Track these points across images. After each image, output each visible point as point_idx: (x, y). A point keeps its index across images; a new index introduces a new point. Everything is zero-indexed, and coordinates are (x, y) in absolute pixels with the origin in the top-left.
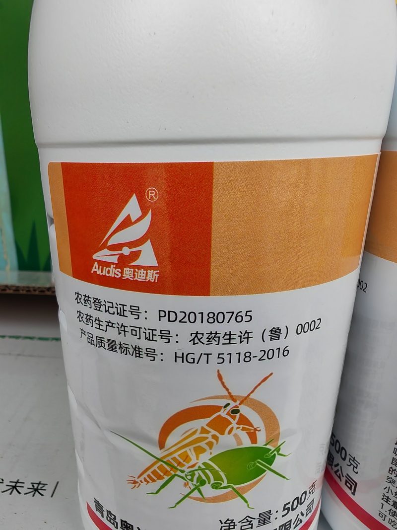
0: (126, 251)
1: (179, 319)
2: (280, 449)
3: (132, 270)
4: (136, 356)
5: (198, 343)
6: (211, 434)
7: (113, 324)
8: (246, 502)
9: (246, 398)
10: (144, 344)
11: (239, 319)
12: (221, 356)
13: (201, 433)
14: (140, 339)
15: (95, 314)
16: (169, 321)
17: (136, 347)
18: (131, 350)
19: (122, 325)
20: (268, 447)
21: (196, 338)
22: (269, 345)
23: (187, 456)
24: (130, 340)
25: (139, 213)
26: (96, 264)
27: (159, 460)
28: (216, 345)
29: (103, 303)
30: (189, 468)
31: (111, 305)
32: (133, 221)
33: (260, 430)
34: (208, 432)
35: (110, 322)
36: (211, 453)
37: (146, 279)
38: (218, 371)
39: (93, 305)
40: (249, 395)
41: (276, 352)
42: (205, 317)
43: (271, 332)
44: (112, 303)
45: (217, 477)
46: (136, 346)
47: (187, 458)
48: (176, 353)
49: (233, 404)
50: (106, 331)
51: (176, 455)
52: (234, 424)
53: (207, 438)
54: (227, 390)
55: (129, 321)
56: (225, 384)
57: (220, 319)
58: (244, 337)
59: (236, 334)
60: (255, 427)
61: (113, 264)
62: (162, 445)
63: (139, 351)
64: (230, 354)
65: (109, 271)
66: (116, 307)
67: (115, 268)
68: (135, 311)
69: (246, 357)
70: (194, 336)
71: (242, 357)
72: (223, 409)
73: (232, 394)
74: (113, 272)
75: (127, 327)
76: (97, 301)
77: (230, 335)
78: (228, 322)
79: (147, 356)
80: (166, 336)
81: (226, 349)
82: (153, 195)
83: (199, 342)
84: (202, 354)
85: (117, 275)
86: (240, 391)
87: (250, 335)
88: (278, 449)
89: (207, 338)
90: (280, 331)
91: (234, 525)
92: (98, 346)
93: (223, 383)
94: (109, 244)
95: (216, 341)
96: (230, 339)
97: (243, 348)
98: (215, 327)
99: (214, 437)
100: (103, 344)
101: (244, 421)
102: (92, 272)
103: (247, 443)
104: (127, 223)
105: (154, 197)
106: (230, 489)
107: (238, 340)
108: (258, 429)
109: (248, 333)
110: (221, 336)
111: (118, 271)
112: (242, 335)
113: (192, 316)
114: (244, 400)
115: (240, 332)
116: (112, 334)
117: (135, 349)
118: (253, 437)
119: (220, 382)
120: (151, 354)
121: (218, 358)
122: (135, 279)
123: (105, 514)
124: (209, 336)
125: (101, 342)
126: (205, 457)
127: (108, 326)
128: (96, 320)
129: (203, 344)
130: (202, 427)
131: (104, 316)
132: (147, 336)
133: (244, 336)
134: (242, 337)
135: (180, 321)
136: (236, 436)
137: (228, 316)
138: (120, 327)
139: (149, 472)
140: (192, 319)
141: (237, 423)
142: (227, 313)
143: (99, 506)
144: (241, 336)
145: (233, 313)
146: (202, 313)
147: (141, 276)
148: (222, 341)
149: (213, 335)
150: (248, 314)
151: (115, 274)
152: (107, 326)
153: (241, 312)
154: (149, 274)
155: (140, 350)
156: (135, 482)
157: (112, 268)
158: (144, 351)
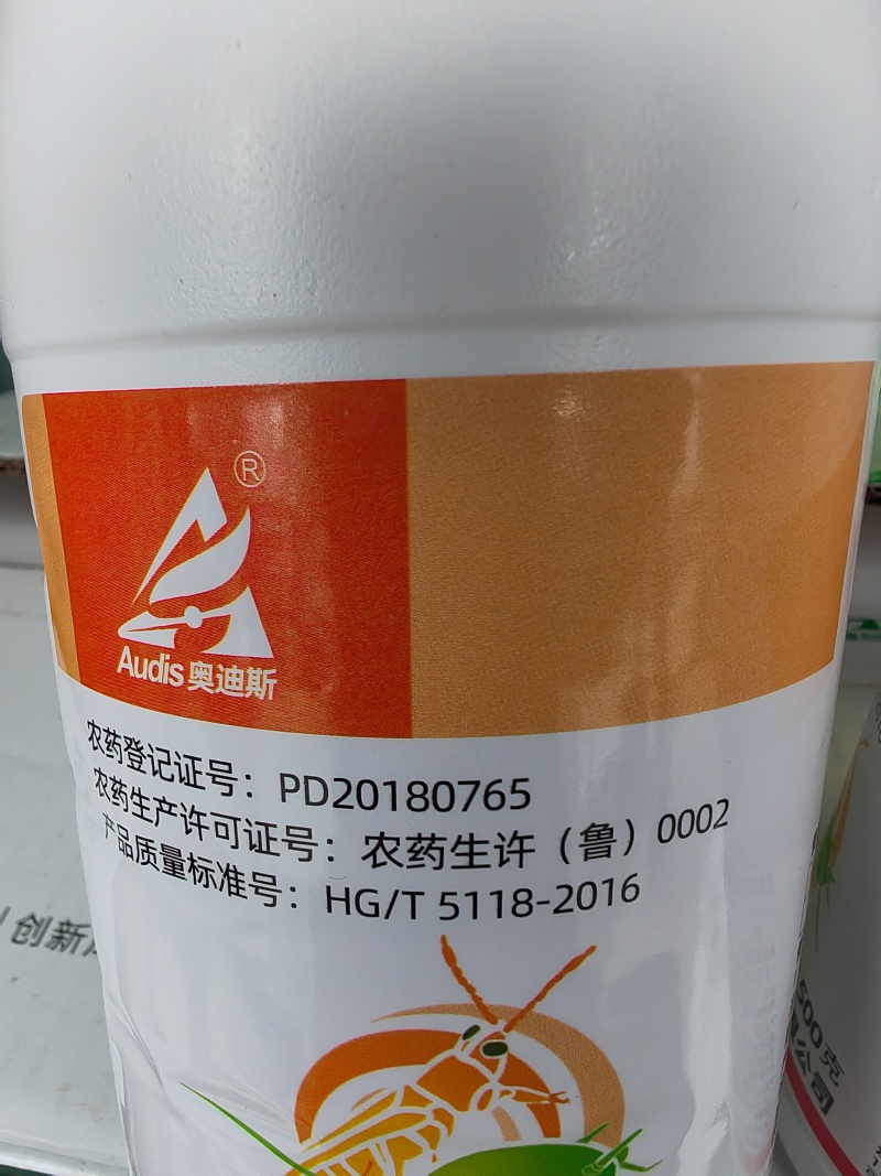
0: (193, 618)
1: (332, 799)
2: (627, 1150)
3: (211, 667)
4: (230, 893)
5: (384, 863)
6: (431, 1107)
7: (171, 805)
9: (523, 1013)
10: (246, 861)
11: (494, 800)
12: (448, 899)
13: (405, 1102)
14: (236, 847)
15: (131, 779)
16: (308, 803)
17: (228, 870)
18: (218, 876)
19: (193, 812)
20: (592, 1145)
21: (380, 851)
22: (581, 870)
23: (372, 1163)
24: (214, 850)
25: (221, 519)
26: (126, 651)
27: (299, 1168)
28: (435, 868)
29: (146, 751)
31: (164, 757)
32: (206, 539)
33: (567, 1101)
34: (424, 1102)
35: (164, 802)
36: (434, 1159)
37: (245, 692)
38: (444, 939)
39: (125, 754)
40: (531, 1005)
41: (603, 890)
42: (402, 795)
43: (587, 836)
44: (167, 752)
46: (228, 865)
47: (370, 1168)
48: (328, 888)
49: (487, 1029)
50: (156, 825)
51: (341, 1159)
52: (493, 1081)
53: (421, 1117)
54: (470, 989)
55: (209, 799)
56: (464, 975)
57: (443, 801)
58: (512, 849)
59: (487, 842)
60: (552, 1091)
61: (166, 650)
62: (303, 1130)
63: (237, 880)
64: (474, 895)
65: (155, 671)
66: (176, 763)
67: (171, 662)
68: (222, 774)
69: (518, 903)
70: (374, 843)
71: (508, 902)
72: (461, 1042)
73: (485, 1002)
74: (165, 672)
75: (205, 815)
76: (133, 746)
77: (472, 842)
78: (465, 809)
79: (257, 892)
80: (300, 840)
81: (461, 881)
82: (251, 470)
83: (389, 861)
84: (396, 892)
85: (176, 680)
86: (506, 992)
87: (527, 844)
88: (621, 1152)
89: (409, 851)
90: (611, 835)
92: (141, 860)
93: (457, 973)
94: (152, 601)
95: (434, 859)
96: (471, 854)
97: (509, 878)
98: (429, 822)
99: (440, 1115)
100: (152, 857)
101: (520, 1074)
102: (119, 671)
103: (530, 1133)
104: (192, 543)
105: (255, 474)
107: (493, 857)
108: (560, 1097)
109: (522, 839)
110: (447, 845)
111: (177, 670)
112: (506, 844)
113: (367, 790)
114: (520, 1018)
115: (500, 835)
116: (170, 832)
117: (226, 874)
118: (548, 1118)
119: (449, 969)
120: (266, 886)
121: (442, 903)
122: (217, 691)
124: (415, 845)
125: (147, 852)
126: (420, 1169)
127: (161, 809)
128: (133, 793)
129: (400, 865)
130: (407, 1089)
131: (152, 787)
132: (255, 841)
133: (509, 846)
134: (506, 849)
135: (336, 805)
137: (462, 793)
138: (188, 814)
140: (368, 799)
141: (502, 1081)
142: (460, 783)
144: (501, 847)
145: (477, 783)
146: (393, 784)
147: (232, 683)
148: (450, 859)
149: (425, 844)
150: (519, 786)
151: (170, 676)
152: (158, 809)
153: (500, 781)
154: (251, 677)
155: (240, 877)
157: (162, 662)
158: (248, 879)
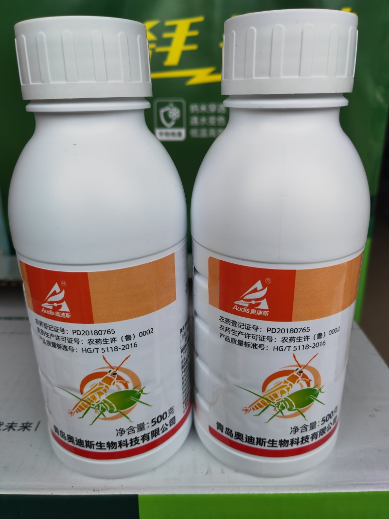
0: (56, 305)
1: (82, 333)
3: (59, 313)
4: (65, 350)
5: (92, 344)
7: (53, 335)
8: (128, 418)
9: (119, 367)
10: (68, 345)
11: (109, 333)
12: (103, 349)
13: (100, 385)
14: (66, 342)
15: (45, 330)
16: (78, 334)
18: (63, 347)
19: (57, 336)
20: (135, 390)
21: (91, 342)
22: (126, 343)
23: (95, 397)
24: (62, 343)
25: (59, 290)
26: (43, 308)
27: (82, 400)
29: (48, 326)
30: (96, 403)
31: (51, 327)
32: (57, 293)
34: (103, 385)
36: (106, 395)
37: (65, 317)
38: (103, 356)
39: (44, 326)
40: (120, 366)
41: (130, 346)
42: (93, 333)
43: (126, 337)
45: (111, 407)
46: (64, 345)
47: (94, 398)
48: (82, 348)
49: (113, 371)
50: (51, 338)
51: (89, 397)
52: (115, 380)
53: (103, 387)
54: (109, 364)
55: (60, 334)
57: (100, 333)
59: (109, 339)
60: (126, 381)
62: (82, 392)
63: (66, 348)
64: (108, 348)
66: (54, 328)
68: (62, 330)
69: (115, 349)
70: (89, 341)
71: (113, 349)
72: (108, 373)
73: (112, 366)
74: (51, 313)
75: (60, 337)
76: (45, 324)
77: (106, 339)
78: (104, 334)
81: (105, 346)
82: (64, 283)
84: (94, 348)
86: (115, 364)
87: (116, 339)
88: (142, 391)
89: (96, 342)
90: (130, 337)
91: (124, 432)
92: (48, 345)
93: (106, 361)
94: (48, 301)
95: (100, 343)
96: (106, 341)
97: (113, 345)
98: (98, 337)
99: (106, 386)
100: (50, 344)
101: (119, 378)
102: (42, 312)
103: (123, 388)
104: (55, 293)
106: (118, 413)
107: (110, 342)
108: (128, 382)
109: (114, 338)
110: (102, 340)
111: (53, 313)
113: (87, 332)
115: (111, 338)
116: (53, 340)
118: (126, 385)
120: (71, 349)
122: (60, 317)
123: (60, 433)
124: (96, 340)
126: (104, 397)
127: (51, 336)
128: (46, 333)
129: (94, 344)
130: (100, 382)
131: (49, 332)
132: (69, 341)
134: (112, 340)
135: (82, 335)
136: (117, 386)
137: (103, 332)
139: (78, 407)
140: (88, 334)
141: (117, 379)
142: (103, 330)
143: (56, 429)
145: (106, 330)
146: (92, 331)
147: (63, 315)
148: (103, 343)
149: (98, 340)
150: (113, 330)
153: (109, 330)
154: (66, 315)
156: (71, 413)
157: (50, 311)
158: (68, 348)
